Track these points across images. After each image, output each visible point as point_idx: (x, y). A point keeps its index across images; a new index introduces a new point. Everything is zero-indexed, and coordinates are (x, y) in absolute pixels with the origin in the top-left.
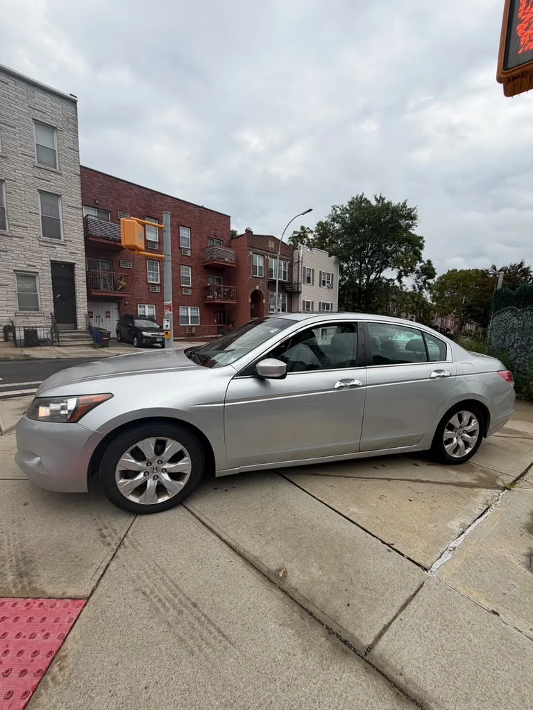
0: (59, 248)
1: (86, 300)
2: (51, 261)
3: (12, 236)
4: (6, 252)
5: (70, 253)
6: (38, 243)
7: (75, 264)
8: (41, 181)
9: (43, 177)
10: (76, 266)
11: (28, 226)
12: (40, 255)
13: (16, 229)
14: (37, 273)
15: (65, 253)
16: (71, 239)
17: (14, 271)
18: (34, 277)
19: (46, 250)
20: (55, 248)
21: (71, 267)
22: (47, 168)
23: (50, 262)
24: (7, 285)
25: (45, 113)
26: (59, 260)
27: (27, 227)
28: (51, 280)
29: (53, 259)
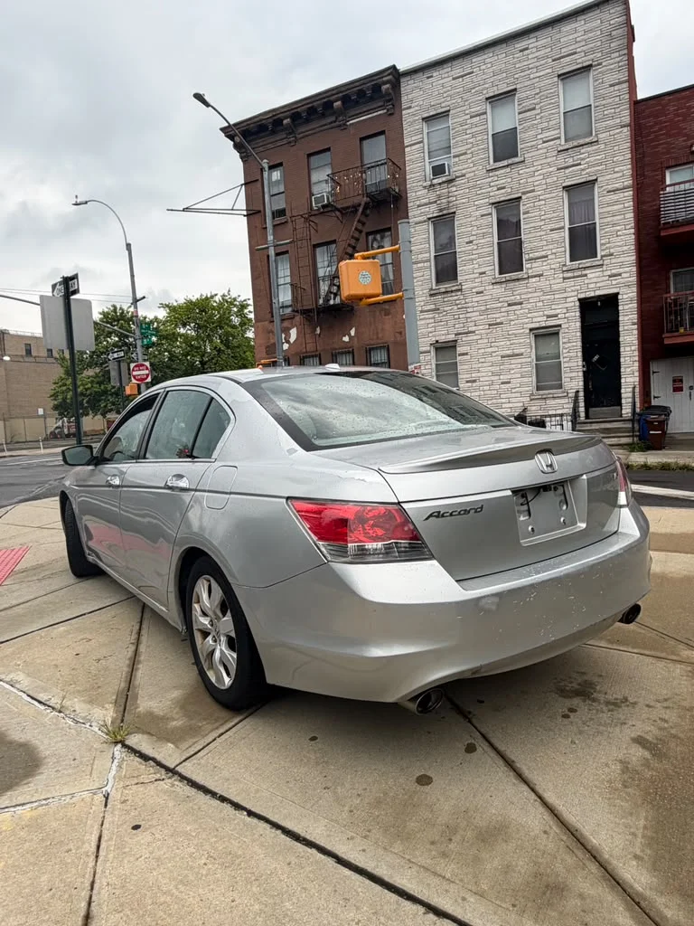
0: (592, 274)
1: (637, 358)
2: (579, 300)
3: (528, 278)
4: (521, 303)
5: (610, 276)
6: (561, 276)
7: (618, 293)
8: (567, 171)
9: (570, 161)
10: (620, 297)
11: (549, 252)
12: (565, 295)
13: (534, 265)
14: (560, 326)
15: (600, 280)
16: (612, 251)
17: (531, 330)
18: (557, 334)
19: (572, 284)
20: (586, 275)
21: (611, 301)
22: (575, 144)
23: (578, 304)
24: (522, 354)
25: (575, 53)
26: (592, 294)
27: (547, 257)
28: (579, 334)
29: (582, 296)
